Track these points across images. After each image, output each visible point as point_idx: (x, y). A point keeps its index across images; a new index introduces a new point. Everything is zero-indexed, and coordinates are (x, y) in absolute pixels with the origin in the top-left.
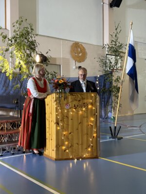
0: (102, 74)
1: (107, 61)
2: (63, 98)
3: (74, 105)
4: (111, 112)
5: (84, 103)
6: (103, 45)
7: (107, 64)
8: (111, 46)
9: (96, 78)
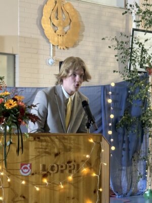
0: (121, 80)
1: (136, 46)
2: (14, 149)
3: (44, 166)
4: (145, 178)
5: (69, 162)
6: (126, 5)
7: (134, 55)
8: (144, 9)
9: (105, 88)
